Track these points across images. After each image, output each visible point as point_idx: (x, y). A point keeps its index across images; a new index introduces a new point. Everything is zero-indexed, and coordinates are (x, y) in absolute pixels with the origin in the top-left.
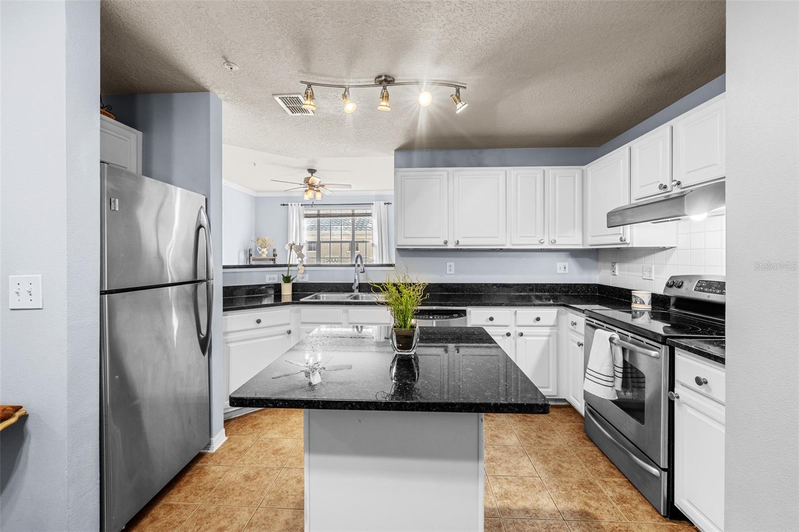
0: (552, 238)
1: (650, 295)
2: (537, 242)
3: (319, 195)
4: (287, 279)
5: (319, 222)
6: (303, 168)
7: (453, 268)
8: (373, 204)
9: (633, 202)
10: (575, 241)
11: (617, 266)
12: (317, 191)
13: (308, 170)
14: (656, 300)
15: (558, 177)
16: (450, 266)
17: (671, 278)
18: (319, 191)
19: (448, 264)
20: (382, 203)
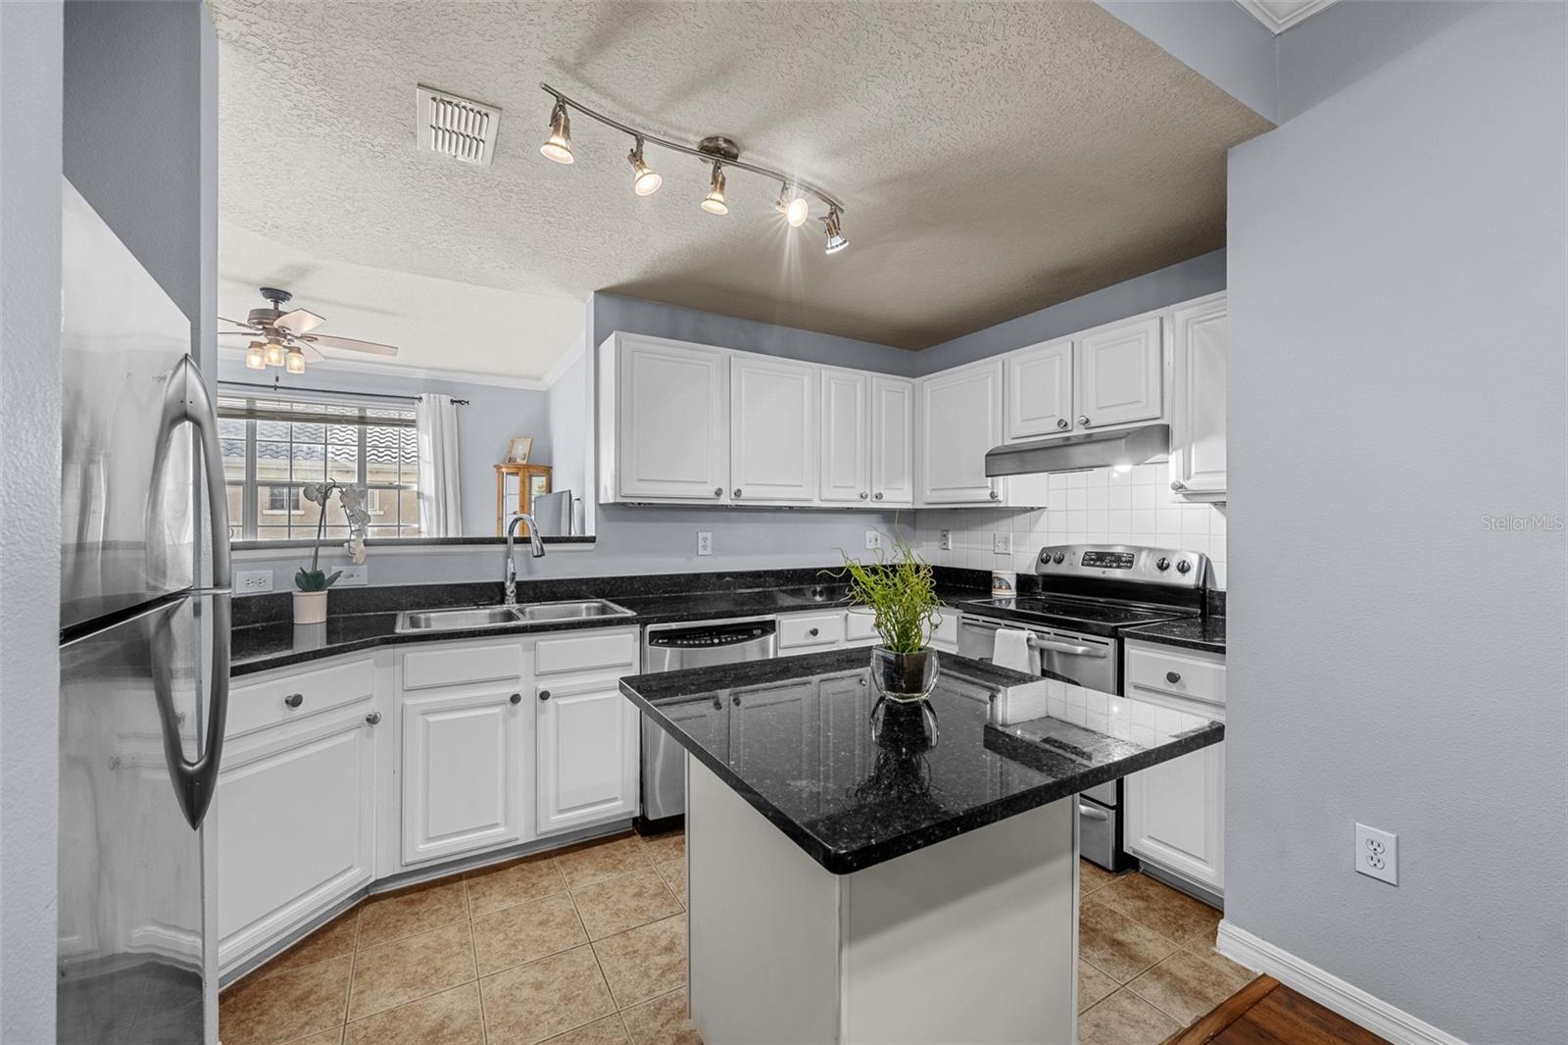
0: (876, 491)
1: (1015, 576)
2: (857, 497)
3: (296, 363)
4: (312, 581)
5: (251, 432)
6: (250, 284)
7: (709, 543)
8: (421, 398)
9: (1009, 442)
10: (900, 497)
11: (950, 536)
12: (291, 349)
13: (262, 289)
14: (1024, 583)
15: (884, 393)
16: (705, 539)
17: (1044, 550)
18: (298, 350)
19: (701, 535)
20: (446, 399)
